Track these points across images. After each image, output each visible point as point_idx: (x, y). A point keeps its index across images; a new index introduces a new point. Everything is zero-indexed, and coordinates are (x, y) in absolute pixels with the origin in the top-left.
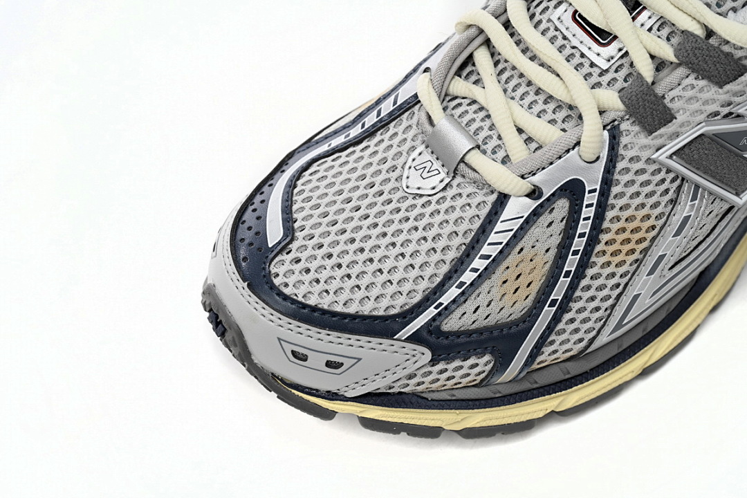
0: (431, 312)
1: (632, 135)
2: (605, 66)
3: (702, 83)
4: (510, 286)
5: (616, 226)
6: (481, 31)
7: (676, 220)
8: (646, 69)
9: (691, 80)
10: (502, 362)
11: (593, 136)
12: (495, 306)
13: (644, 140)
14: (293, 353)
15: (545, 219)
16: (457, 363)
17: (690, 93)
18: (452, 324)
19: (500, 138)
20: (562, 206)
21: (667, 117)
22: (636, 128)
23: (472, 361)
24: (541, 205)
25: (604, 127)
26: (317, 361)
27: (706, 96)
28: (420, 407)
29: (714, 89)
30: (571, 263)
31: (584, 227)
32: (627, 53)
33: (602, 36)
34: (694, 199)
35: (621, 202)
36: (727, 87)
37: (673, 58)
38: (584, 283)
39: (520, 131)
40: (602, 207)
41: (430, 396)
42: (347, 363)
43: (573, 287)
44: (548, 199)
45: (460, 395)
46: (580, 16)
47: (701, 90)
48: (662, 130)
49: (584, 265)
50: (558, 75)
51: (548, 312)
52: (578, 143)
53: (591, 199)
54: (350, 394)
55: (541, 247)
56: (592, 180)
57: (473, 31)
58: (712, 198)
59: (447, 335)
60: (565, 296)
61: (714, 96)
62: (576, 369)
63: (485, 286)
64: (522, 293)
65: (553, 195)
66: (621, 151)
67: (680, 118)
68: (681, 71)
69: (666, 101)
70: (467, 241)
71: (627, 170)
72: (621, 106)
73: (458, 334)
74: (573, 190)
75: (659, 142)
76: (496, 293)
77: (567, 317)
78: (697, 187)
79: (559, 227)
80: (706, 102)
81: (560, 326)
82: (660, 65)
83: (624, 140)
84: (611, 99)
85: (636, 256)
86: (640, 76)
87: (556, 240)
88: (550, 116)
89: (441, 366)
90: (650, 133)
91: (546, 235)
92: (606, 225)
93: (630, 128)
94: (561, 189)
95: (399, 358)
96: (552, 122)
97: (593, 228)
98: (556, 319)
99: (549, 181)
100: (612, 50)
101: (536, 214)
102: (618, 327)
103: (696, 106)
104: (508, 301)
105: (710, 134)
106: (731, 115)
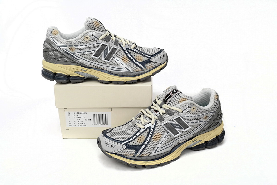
0: (127, 141)
1: (158, 122)
2: (157, 115)
3: (169, 116)
4: (139, 140)
5: (155, 134)
7: (164, 136)
8: (161, 114)
9: (167, 115)
10: (137, 152)
11: (153, 121)
12: (137, 142)
13: (160, 123)
14: (107, 144)
15: (145, 132)
16: (130, 150)
17: (167, 117)
18: (130, 144)
19: (141, 123)
20: (148, 130)
23: (132, 150)
24: (145, 130)
25: (155, 120)
26: (110, 145)
28: (124, 157)
29: (170, 116)
30: (149, 139)
31: (151, 133)
33: (157, 111)
34: (168, 133)
35: (156, 131)
36: (172, 116)
37: (165, 113)
38: (150, 142)
39: (144, 122)
40: (153, 131)
41: (126, 156)
42: (114, 146)
43: (148, 143)
44: (146, 129)
45: (130, 157)
46: (155, 110)
47: (168, 117)
48: (163, 121)
49: (150, 140)
50: (150, 115)
51: (144, 146)
52: (151, 122)
53: (152, 130)
54: (114, 153)
55: (144, 135)
56: (153, 127)
57: (141, 112)
58: (170, 135)
59: (129, 145)
60: (147, 144)
62: (149, 158)
63: (136, 139)
64: (141, 142)
65: (147, 128)
66: (157, 124)
67: (165, 120)
68: (166, 114)
69: (164, 118)
70: (134, 134)
71: (157, 127)
73: (131, 145)
74: (150, 128)
76: (137, 141)
77: (147, 147)
78: (168, 132)
79: (147, 133)
80: (169, 118)
81: (146, 149)
83: (157, 123)
84: (156, 117)
85: (158, 140)
86: (160, 114)
87: (146, 135)
88: (148, 119)
89: (127, 150)
91: (145, 134)
92: (154, 134)
94: (148, 128)
95: (122, 147)
97: (152, 134)
98: (145, 147)
99: (147, 127)
100: (158, 113)
101: (144, 131)
102: (155, 152)
103: (167, 119)
104: (138, 142)
105: (169, 123)
106: (172, 121)
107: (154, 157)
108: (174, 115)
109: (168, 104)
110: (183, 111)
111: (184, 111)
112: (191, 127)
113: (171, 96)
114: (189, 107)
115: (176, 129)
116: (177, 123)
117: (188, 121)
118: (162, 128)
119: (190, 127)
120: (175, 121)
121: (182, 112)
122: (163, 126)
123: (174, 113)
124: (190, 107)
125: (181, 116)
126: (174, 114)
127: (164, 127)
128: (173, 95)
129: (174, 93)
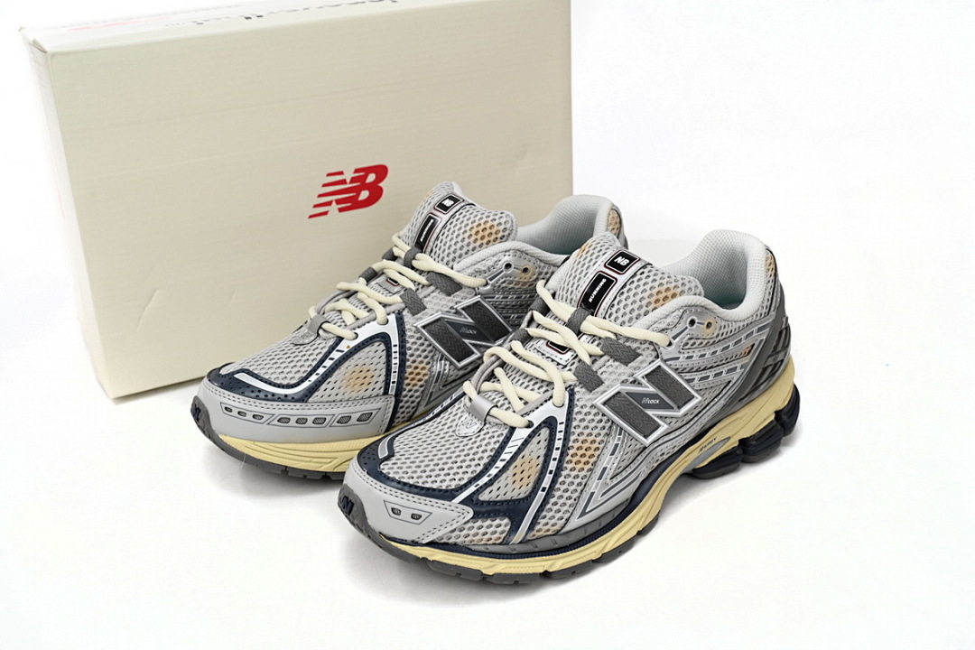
0: (472, 489)
1: (580, 392)
2: (565, 364)
3: (617, 364)
4: (518, 477)
5: (576, 445)
6: (499, 358)
7: (610, 447)
8: (588, 360)
9: (611, 362)
10: (515, 527)
11: (560, 394)
12: (510, 488)
13: (588, 396)
14: (393, 509)
15: (535, 440)
16: (488, 522)
17: (610, 369)
18: (484, 496)
19: (509, 403)
20: (545, 432)
21: (601, 383)
22: (584, 390)
23: (498, 521)
24: (533, 431)
25: (566, 389)
26: (406, 514)
27: (619, 371)
28: (467, 553)
29: (624, 367)
30: (553, 465)
31: (558, 444)
32: (577, 356)
33: (562, 349)
34: (620, 434)
35: (578, 431)
36: (630, 365)
37: (601, 353)
38: (561, 479)
39: (521, 399)
40: (567, 433)
41: (473, 548)
42: (424, 515)
43: (554, 482)
44: (537, 428)
45: (492, 549)
46: (552, 343)
47: (617, 368)
48: (598, 389)
49: (559, 468)
50: (539, 367)
51: (541, 495)
52: (551, 397)
53: (561, 428)
54: (424, 542)
55: (534, 455)
56: (561, 416)
57: (493, 358)
58: (630, 438)
59: (483, 502)
60: (550, 487)
61: (623, 371)
62: (561, 541)
63: (504, 476)
64: (525, 481)
65: (540, 425)
66: (576, 403)
67: (607, 383)
68: (606, 358)
69: (599, 374)
70: (492, 454)
71: (580, 413)
72: (575, 378)
73: (489, 503)
74: (550, 423)
75: (595, 396)
76: (510, 480)
77: (552, 500)
78: (621, 429)
79: (544, 444)
80: (620, 375)
81: (548, 506)
82: (594, 358)
83: (577, 397)
84: (571, 377)
85: (589, 466)
86: (583, 363)
87: (543, 452)
88: (531, 387)
89: (479, 523)
90: (591, 391)
91: (537, 449)
92: (571, 444)
93: (580, 390)
94: (544, 422)
95: (455, 514)
96: (533, 390)
97: (564, 445)
98: (545, 502)
99: (537, 418)
100: (569, 355)
101: (530, 437)
102: (583, 513)
103: (614, 377)
104: (517, 485)
105: (624, 392)
106: (634, 382)
107: (582, 534)
108: (640, 358)
109: (604, 318)
110: (672, 340)
111: (674, 338)
112: (699, 395)
113: (610, 282)
114: (692, 322)
115: (650, 412)
116: (651, 389)
117: (688, 376)
118: (600, 417)
119: (697, 399)
120: (644, 381)
121: (670, 344)
122: (602, 406)
123: (639, 351)
124: (697, 321)
125: (666, 361)
126: (640, 355)
127: (605, 409)
128: (622, 279)
129: (621, 269)
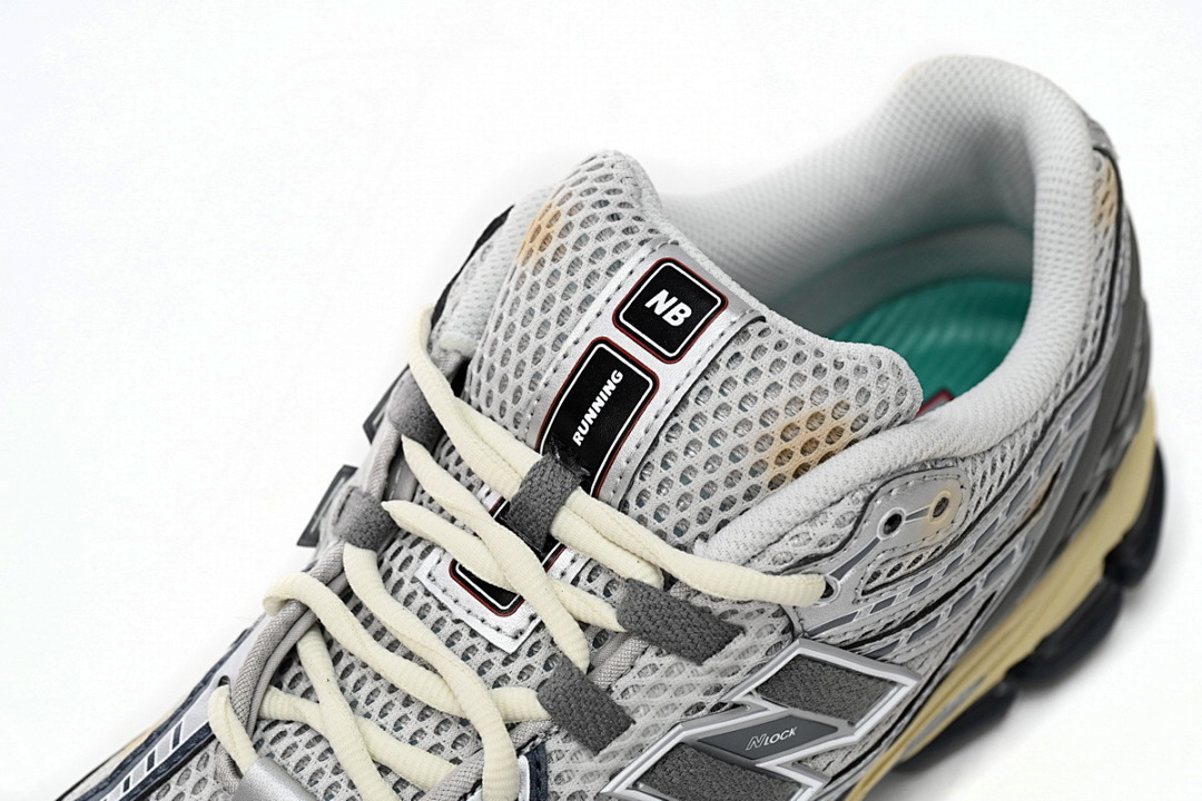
1: (564, 754)
2: (511, 647)
3: (669, 660)
6: (306, 609)
8: (576, 649)
9: (650, 657)
13: (587, 763)
17: (650, 679)
19: (352, 785)
21: (620, 722)
22: (573, 746)
25: (519, 752)
27: (677, 680)
29: (690, 667)
32: (541, 626)
33: (502, 599)
36: (710, 663)
37: (620, 628)
39: (384, 770)
46: (462, 569)
47: (669, 672)
48: (615, 745)
50: (435, 671)
52: (479, 783)
57: (292, 610)
61: (690, 679)
66: (553, 787)
67: (642, 720)
68: (633, 645)
69: (616, 696)
72: (543, 714)
75: (612, 764)
80: (679, 691)
82: (599, 638)
83: (555, 768)
84: (524, 701)
86: (566, 661)
88: (430, 739)
90: (597, 751)
93: (562, 746)
96: (435, 749)
100: (519, 619)
103: (663, 698)
105: (694, 741)
106: (723, 706)
108: (739, 643)
109: (623, 507)
110: (832, 580)
111: (839, 574)
113: (636, 389)
114: (894, 522)
116: (773, 711)
121: (829, 591)
122: (631, 792)
123: (732, 620)
124: (905, 514)
125: (814, 632)
126: (740, 630)
128: (673, 378)
129: (671, 341)
